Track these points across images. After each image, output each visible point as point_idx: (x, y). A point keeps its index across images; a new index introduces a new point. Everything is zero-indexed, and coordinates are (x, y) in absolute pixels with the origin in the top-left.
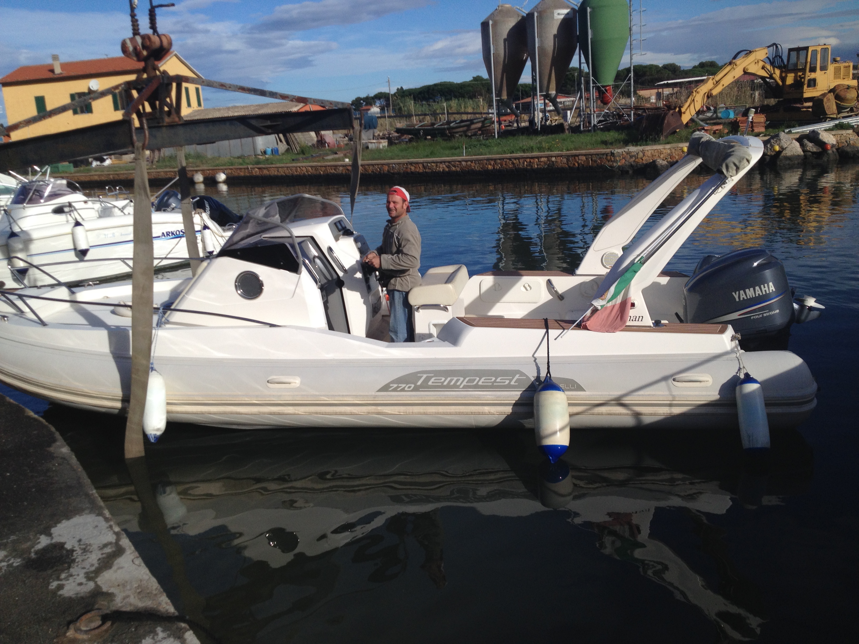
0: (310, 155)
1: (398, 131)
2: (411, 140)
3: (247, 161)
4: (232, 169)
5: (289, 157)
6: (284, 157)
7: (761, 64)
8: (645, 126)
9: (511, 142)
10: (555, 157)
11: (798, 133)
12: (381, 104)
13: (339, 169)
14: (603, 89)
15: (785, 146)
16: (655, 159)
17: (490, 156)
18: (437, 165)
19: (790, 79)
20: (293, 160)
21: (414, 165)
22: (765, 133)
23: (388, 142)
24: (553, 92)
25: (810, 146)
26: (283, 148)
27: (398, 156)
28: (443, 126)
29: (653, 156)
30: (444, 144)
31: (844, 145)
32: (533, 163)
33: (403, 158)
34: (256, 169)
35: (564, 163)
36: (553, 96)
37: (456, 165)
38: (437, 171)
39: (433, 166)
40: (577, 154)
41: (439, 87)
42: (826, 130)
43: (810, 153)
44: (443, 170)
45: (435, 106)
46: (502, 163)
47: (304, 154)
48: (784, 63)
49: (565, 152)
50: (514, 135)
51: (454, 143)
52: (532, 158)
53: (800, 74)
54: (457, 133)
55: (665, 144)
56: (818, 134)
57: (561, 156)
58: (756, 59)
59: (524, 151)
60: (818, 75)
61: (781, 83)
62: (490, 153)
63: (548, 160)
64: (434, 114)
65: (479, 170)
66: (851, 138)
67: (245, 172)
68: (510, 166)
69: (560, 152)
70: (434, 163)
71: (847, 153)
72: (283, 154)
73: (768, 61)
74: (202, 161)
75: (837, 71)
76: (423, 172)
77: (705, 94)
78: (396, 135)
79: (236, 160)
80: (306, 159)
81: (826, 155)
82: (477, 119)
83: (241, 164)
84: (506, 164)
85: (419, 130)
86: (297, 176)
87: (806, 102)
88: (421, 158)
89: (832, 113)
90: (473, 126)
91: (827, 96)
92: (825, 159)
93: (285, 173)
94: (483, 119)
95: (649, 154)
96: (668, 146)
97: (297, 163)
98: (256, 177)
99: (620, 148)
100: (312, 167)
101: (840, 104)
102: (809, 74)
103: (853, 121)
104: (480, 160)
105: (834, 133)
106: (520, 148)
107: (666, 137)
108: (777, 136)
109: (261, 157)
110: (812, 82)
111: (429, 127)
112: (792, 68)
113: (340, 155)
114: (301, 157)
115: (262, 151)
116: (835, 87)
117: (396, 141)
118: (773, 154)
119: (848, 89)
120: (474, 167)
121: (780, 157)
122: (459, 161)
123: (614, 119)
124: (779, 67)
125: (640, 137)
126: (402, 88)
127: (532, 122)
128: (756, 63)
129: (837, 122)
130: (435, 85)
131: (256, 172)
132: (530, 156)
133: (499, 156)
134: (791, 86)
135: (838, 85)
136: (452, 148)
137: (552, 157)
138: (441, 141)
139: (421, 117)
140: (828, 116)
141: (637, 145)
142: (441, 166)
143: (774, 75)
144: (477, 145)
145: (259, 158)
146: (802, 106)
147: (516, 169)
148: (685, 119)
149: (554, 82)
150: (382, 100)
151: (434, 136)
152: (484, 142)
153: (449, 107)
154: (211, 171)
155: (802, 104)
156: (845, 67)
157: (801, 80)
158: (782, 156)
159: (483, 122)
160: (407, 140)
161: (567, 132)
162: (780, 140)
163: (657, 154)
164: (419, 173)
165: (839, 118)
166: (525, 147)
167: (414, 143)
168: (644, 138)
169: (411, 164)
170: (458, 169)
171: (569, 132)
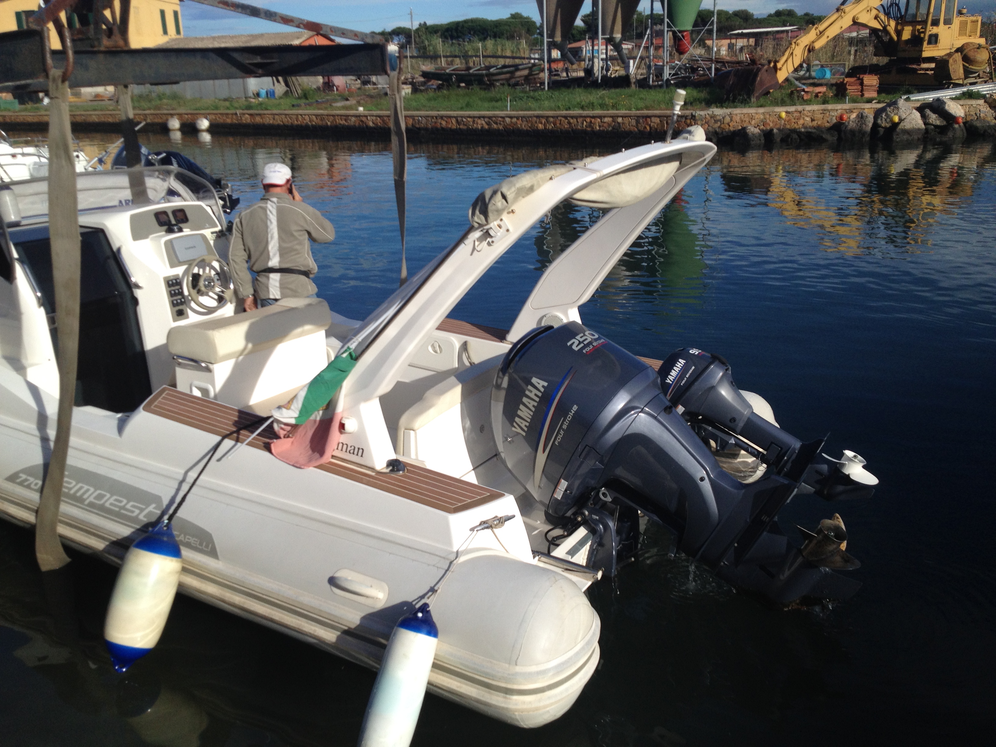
0: (314, 101)
1: (425, 75)
2: (439, 87)
3: (236, 105)
4: (216, 114)
5: (288, 101)
6: (282, 101)
7: (874, 12)
8: (733, 83)
9: (565, 96)
10: (622, 117)
11: (918, 100)
12: (400, 40)
13: (350, 120)
14: (680, 35)
15: (904, 116)
16: (745, 126)
17: (541, 112)
18: (474, 121)
19: (907, 34)
20: (293, 106)
21: (446, 119)
22: (878, 99)
23: (412, 89)
24: (618, 36)
25: (934, 118)
26: (281, 90)
27: (424, 106)
28: (480, 72)
29: (742, 121)
30: (483, 93)
31: (972, 118)
32: (595, 124)
33: (432, 110)
34: (247, 116)
35: (632, 126)
36: (618, 40)
37: (498, 122)
38: (474, 128)
39: (469, 122)
40: (650, 115)
41: (470, 24)
42: (952, 99)
43: (933, 127)
44: (482, 127)
45: (468, 46)
46: (556, 122)
47: (306, 98)
48: (900, 13)
49: (634, 112)
50: (569, 87)
51: (493, 93)
52: (594, 117)
53: (919, 27)
54: (497, 80)
55: (758, 107)
56: (943, 103)
57: (630, 117)
58: (868, 6)
59: (582, 108)
60: (941, 30)
61: (895, 38)
62: (540, 108)
63: (613, 121)
64: (466, 57)
65: (527, 130)
66: (982, 109)
67: (232, 119)
68: (566, 126)
69: (627, 112)
70: (470, 117)
71: (976, 128)
72: (281, 98)
73: (882, 10)
74: (179, 102)
75: (963, 25)
76: (456, 129)
77: (806, 46)
78: (422, 79)
79: (222, 102)
80: (310, 105)
81: (951, 129)
82: (523, 64)
83: (228, 108)
84: (560, 124)
85: (450, 75)
86: (297, 126)
87: (924, 63)
88: (455, 111)
89: (958, 77)
90: (518, 74)
91: (954, 56)
92: (950, 134)
93: (283, 122)
94: (530, 65)
95: (738, 119)
96: (761, 110)
97: (298, 110)
98: (246, 126)
99: (702, 110)
100: (316, 116)
101: (968, 67)
102: (931, 28)
103: (984, 89)
104: (528, 117)
105: (962, 102)
106: (578, 103)
107: (758, 98)
108: (894, 104)
109: (253, 100)
110: (933, 38)
111: (463, 72)
112: (910, 20)
113: (352, 102)
114: (303, 101)
115: (255, 92)
116: (963, 46)
117: (422, 88)
118: (888, 125)
119: (978, 48)
120: (521, 125)
121: (898, 130)
122: (501, 117)
123: (686, 73)
124: (896, 19)
125: (725, 96)
126: (425, 23)
127: (589, 71)
128: (868, 11)
129: (965, 89)
130: (466, 22)
131: (247, 119)
132: (591, 115)
133: (553, 112)
134: (907, 41)
135: (967, 44)
136: (492, 100)
137: (618, 117)
138: (478, 90)
139: (449, 59)
140: (953, 81)
141: (722, 107)
142: (479, 121)
143: (888, 28)
144: (523, 97)
145: (251, 102)
146: (919, 67)
147: (572, 130)
148: (781, 76)
149: (620, 23)
150: (400, 36)
151: (469, 84)
152: (532, 94)
153: (485, 48)
154: (189, 116)
155: (920, 65)
156: (973, 22)
157: (919, 36)
158: (900, 129)
159: (530, 69)
160: (435, 87)
161: (633, 86)
162: (898, 108)
163: (747, 120)
164: (451, 130)
165: (966, 85)
166: (583, 103)
167: (445, 92)
168: (731, 99)
169: (442, 117)
170: (501, 127)
171: (636, 87)
